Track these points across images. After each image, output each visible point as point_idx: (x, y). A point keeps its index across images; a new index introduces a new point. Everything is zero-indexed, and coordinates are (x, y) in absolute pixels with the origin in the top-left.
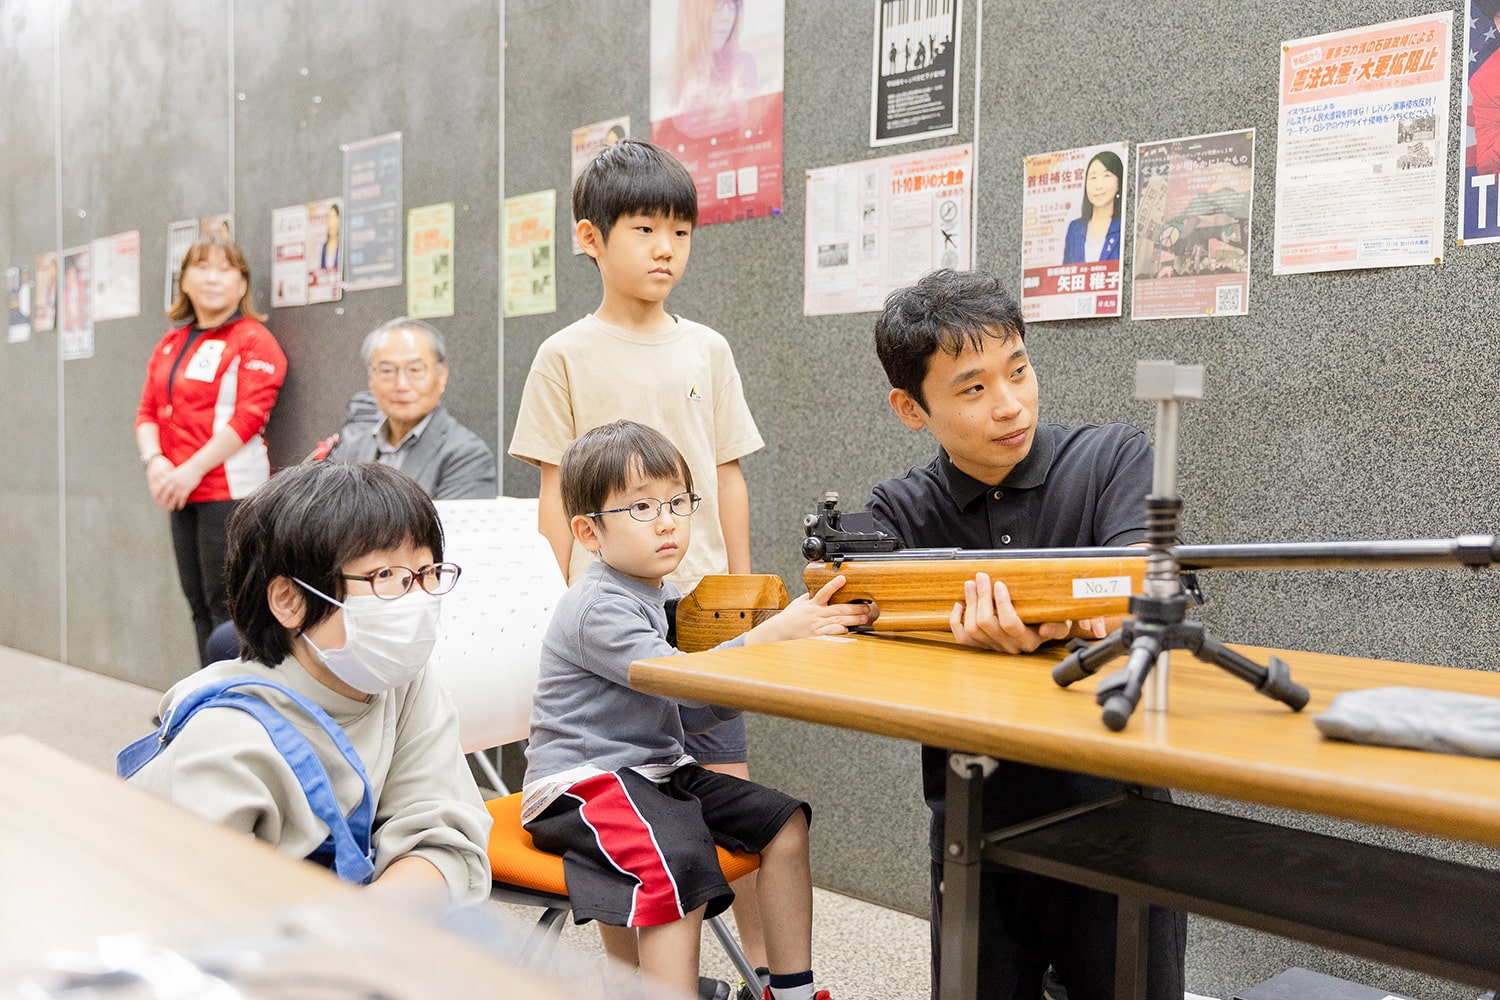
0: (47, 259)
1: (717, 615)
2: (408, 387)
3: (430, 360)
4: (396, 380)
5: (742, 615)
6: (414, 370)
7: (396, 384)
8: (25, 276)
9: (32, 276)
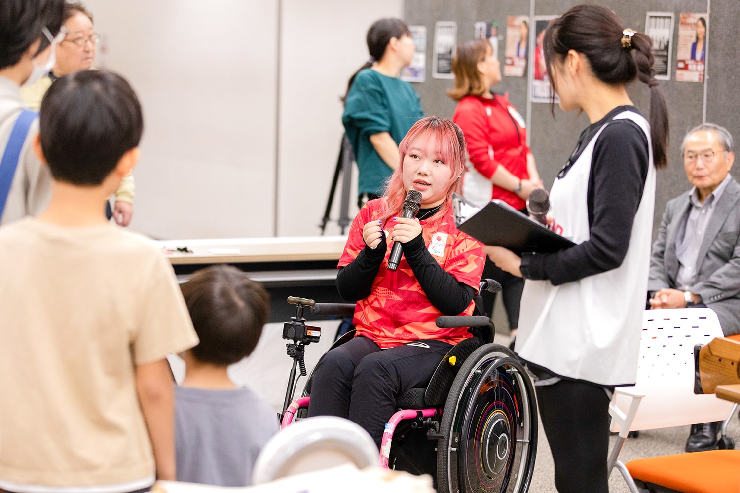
0: (519, 20)
1: (720, 360)
2: (703, 166)
3: (718, 149)
4: (695, 162)
5: (732, 364)
6: (707, 156)
7: (695, 165)
8: (493, 31)
9: (502, 32)
